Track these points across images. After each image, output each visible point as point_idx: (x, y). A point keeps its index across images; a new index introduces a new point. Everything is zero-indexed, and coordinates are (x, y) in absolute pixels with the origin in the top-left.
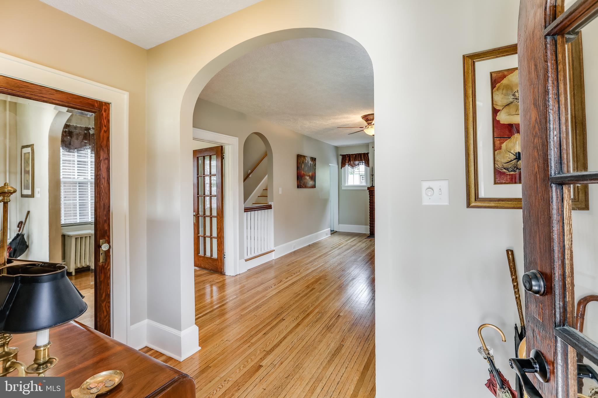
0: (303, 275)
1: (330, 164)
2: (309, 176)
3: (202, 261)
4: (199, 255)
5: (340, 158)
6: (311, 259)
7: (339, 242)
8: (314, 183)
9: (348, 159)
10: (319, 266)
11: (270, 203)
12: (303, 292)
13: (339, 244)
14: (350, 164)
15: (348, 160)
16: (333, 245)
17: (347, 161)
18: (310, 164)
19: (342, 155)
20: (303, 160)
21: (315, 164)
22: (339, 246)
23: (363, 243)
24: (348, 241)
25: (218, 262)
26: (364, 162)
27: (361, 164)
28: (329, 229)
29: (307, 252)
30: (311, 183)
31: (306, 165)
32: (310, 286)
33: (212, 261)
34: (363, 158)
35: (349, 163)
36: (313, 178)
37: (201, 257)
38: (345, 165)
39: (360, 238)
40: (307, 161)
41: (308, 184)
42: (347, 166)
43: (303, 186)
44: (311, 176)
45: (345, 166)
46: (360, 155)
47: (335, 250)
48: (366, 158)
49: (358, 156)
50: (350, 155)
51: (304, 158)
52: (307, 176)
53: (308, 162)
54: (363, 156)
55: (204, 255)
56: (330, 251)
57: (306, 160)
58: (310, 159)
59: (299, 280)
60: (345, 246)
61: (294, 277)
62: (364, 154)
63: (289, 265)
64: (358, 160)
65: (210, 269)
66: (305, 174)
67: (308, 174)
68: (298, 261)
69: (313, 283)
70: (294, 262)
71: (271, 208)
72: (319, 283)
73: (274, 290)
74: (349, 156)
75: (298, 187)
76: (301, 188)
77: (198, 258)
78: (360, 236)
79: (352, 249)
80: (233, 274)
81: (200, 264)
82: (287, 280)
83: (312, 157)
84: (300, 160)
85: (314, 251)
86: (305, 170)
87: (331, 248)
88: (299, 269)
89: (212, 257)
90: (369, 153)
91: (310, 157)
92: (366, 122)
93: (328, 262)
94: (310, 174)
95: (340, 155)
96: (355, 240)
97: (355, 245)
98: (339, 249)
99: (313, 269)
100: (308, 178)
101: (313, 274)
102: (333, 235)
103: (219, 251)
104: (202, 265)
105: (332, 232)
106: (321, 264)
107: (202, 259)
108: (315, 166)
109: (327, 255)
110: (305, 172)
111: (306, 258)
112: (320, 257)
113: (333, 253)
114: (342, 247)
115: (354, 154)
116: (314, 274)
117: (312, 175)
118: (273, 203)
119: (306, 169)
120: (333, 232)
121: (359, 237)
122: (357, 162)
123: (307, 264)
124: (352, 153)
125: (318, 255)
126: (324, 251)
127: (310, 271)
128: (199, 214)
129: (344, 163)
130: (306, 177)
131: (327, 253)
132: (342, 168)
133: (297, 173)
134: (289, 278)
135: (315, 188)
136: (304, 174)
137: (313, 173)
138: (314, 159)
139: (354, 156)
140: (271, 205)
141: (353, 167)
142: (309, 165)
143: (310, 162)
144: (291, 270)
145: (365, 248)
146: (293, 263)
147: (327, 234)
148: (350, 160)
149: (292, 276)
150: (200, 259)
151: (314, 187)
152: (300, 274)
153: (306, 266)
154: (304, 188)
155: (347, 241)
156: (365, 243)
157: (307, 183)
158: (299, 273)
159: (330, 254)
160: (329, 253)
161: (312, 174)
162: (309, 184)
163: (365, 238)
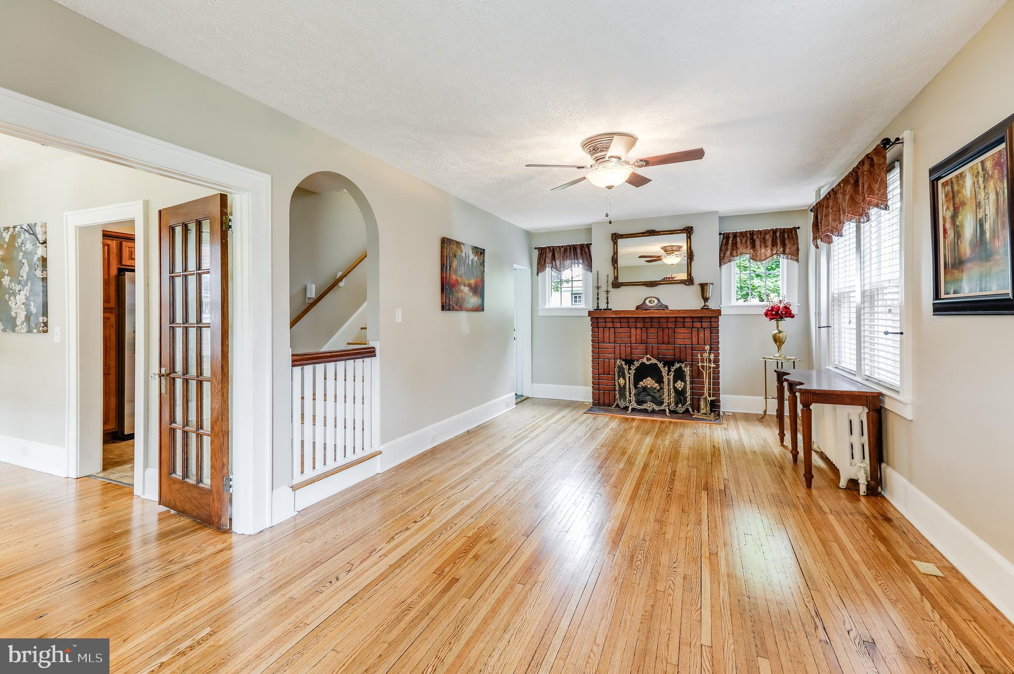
0: (436, 525)
1: (515, 266)
2: (469, 285)
3: (179, 492)
4: (173, 475)
5: (536, 253)
6: (467, 470)
7: (533, 422)
8: (480, 301)
9: (550, 255)
10: (481, 492)
11: (371, 344)
12: (423, 595)
13: (532, 427)
14: (554, 266)
15: (550, 258)
16: (520, 430)
17: (548, 260)
18: (472, 261)
19: (539, 249)
20: (456, 251)
21: (484, 261)
22: (531, 431)
23: (581, 424)
24: (550, 421)
25: (211, 499)
26: (581, 261)
27: (576, 265)
28: (513, 394)
29: (461, 450)
30: (473, 301)
31: (462, 261)
32: (447, 570)
33: (199, 493)
34: (579, 254)
35: (552, 263)
36: (478, 289)
37: (175, 481)
38: (546, 267)
39: (574, 413)
40: (463, 254)
41: (466, 302)
42: (548, 270)
43: (455, 306)
44: (473, 285)
45: (544, 270)
46: (574, 248)
47: (523, 443)
48: (586, 253)
49: (570, 249)
50: (553, 248)
51: (457, 247)
52: (465, 286)
53: (467, 256)
54: (579, 251)
55: (184, 478)
56: (511, 446)
57: (462, 251)
58: (472, 250)
59: (421, 545)
60: (543, 431)
61: (412, 535)
62: (582, 246)
63: (409, 490)
64: (570, 259)
65: (195, 514)
66: (460, 280)
67: (467, 282)
68: (432, 477)
69: (454, 560)
70: (425, 481)
71: (375, 356)
72: (471, 555)
73: (342, 593)
74: (553, 250)
75: (443, 308)
76: (449, 310)
77: (169, 485)
78: (574, 408)
79: (558, 440)
80: (251, 530)
81: (175, 501)
82: (393, 544)
83: (476, 247)
84: (448, 250)
85: (477, 448)
86: (462, 274)
87: (515, 437)
88: (429, 505)
89: (201, 485)
90: (591, 244)
91: (472, 246)
92: (592, 155)
93: (504, 477)
94: (472, 282)
95: (536, 248)
96: (564, 416)
97: (564, 430)
98: (530, 441)
99: (466, 503)
100: (466, 289)
101: (463, 521)
102: (520, 405)
103: (215, 470)
104: (178, 503)
105: (519, 400)
106: (487, 487)
107: (177, 486)
108: (484, 267)
109: (503, 460)
110: (461, 277)
111: (454, 466)
112: (486, 463)
113: (517, 453)
114: (537, 436)
115: (562, 246)
116: (465, 521)
117: (476, 286)
118: (378, 342)
119: (462, 270)
120: (521, 400)
121: (572, 410)
122: (568, 262)
123: (452, 488)
124: (557, 245)
125: (484, 459)
126: (499, 447)
127: (457, 509)
128: (174, 372)
129: (543, 263)
130: (462, 287)
131: (504, 451)
132: (540, 274)
133: (442, 278)
134: (398, 539)
135: (483, 310)
136: (457, 279)
137: (478, 280)
138: (480, 252)
139: (562, 250)
140: (374, 348)
141: (560, 271)
142: (470, 263)
143: (472, 256)
144: (411, 508)
145: (586, 437)
146: (421, 484)
147: (507, 405)
148: (554, 258)
149: (407, 529)
150: (173, 486)
151: (480, 308)
152: (431, 521)
153: (449, 494)
154: (458, 310)
155: (548, 419)
156: (585, 424)
157: (464, 301)
158: (428, 518)
159: (511, 455)
160: (508, 453)
161: (476, 282)
162: (468, 302)
163: (585, 413)
